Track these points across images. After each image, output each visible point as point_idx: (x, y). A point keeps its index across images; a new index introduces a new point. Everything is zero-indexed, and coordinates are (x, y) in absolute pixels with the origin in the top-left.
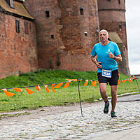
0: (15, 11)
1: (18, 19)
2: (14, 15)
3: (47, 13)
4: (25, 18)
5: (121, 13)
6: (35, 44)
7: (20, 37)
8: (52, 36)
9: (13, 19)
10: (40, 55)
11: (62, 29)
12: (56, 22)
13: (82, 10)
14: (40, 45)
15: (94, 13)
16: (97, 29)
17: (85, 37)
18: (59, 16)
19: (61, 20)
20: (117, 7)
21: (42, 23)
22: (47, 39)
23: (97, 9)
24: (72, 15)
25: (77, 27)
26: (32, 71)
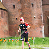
3: (14, 6)
6: (8, 23)
8: (17, 19)
10: (10, 29)
11: (22, 15)
12: (19, 11)
13: (32, 5)
14: (10, 23)
15: (39, 6)
17: (34, 19)
18: (20, 8)
19: (21, 10)
22: (14, 20)
23: (41, 4)
24: (28, 7)
25: (30, 14)
26: (5, 37)
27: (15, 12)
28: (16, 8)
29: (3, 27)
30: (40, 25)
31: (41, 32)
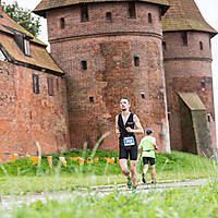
1: (36, 73)
2: (30, 66)
3: (84, 63)
4: (48, 71)
5: (204, 63)
6: (66, 110)
7: (40, 101)
8: (91, 98)
9: (28, 73)
10: (72, 128)
11: (106, 89)
12: (96, 77)
13: (136, 59)
14: (72, 111)
15: (155, 63)
16: (162, 87)
18: (102, 68)
20: (198, 55)
21: (76, 78)
22: (84, 103)
23: (162, 58)
24: (122, 66)
25: (129, 85)
26: (58, 151)
27: (88, 80)
28: (88, 70)
29: (52, 123)
30: (158, 116)
31: (161, 136)
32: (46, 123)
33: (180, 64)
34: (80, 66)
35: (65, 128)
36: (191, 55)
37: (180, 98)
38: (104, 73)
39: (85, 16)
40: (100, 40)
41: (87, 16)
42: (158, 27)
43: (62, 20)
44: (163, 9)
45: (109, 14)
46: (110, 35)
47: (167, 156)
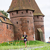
0: (7, 22)
1: (8, 25)
2: (6, 23)
3: (17, 22)
4: (10, 24)
5: (42, 22)
7: (8, 30)
8: (19, 30)
9: (6, 25)
11: (22, 28)
13: (28, 21)
14: (15, 33)
16: (33, 27)
17: (29, 30)
19: (22, 25)
20: (41, 20)
21: (16, 26)
22: (17, 31)
23: (33, 21)
24: (25, 23)
25: (27, 27)
26: (12, 41)
27: (18, 26)
28: (18, 24)
30: (33, 33)
31: (33, 37)
32: (10, 35)
33: (37, 22)
34: (16, 23)
35: (13, 36)
36: (39, 20)
37: (37, 29)
38: (21, 24)
39: (17, 13)
40: (20, 18)
41: (18, 13)
42: (32, 15)
43: (13, 13)
44: (33, 11)
45: (22, 12)
46: (22, 16)
47: (35, 41)
